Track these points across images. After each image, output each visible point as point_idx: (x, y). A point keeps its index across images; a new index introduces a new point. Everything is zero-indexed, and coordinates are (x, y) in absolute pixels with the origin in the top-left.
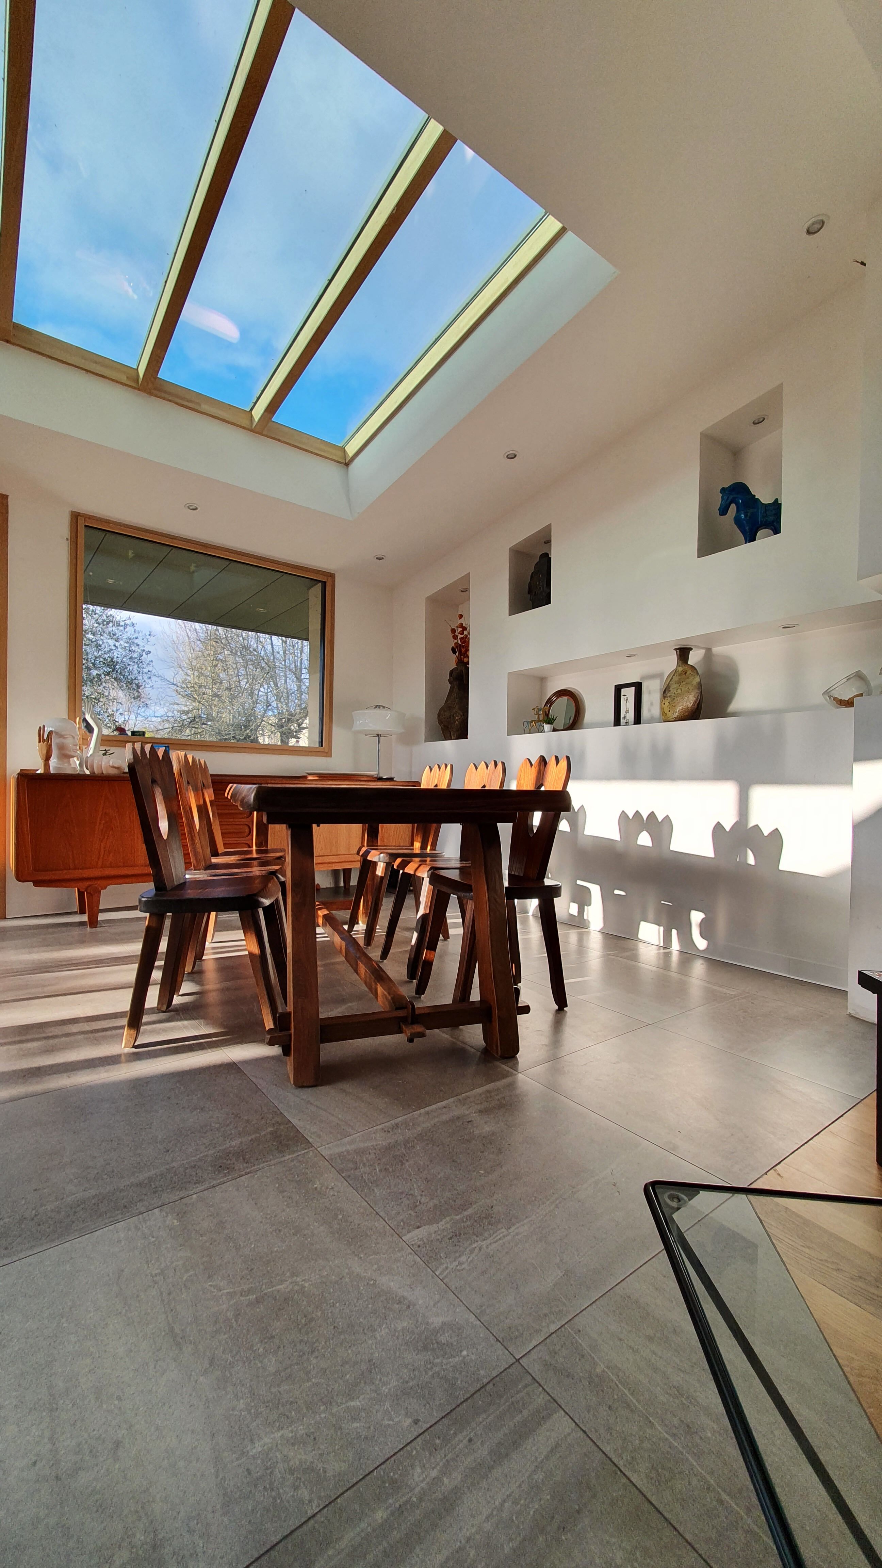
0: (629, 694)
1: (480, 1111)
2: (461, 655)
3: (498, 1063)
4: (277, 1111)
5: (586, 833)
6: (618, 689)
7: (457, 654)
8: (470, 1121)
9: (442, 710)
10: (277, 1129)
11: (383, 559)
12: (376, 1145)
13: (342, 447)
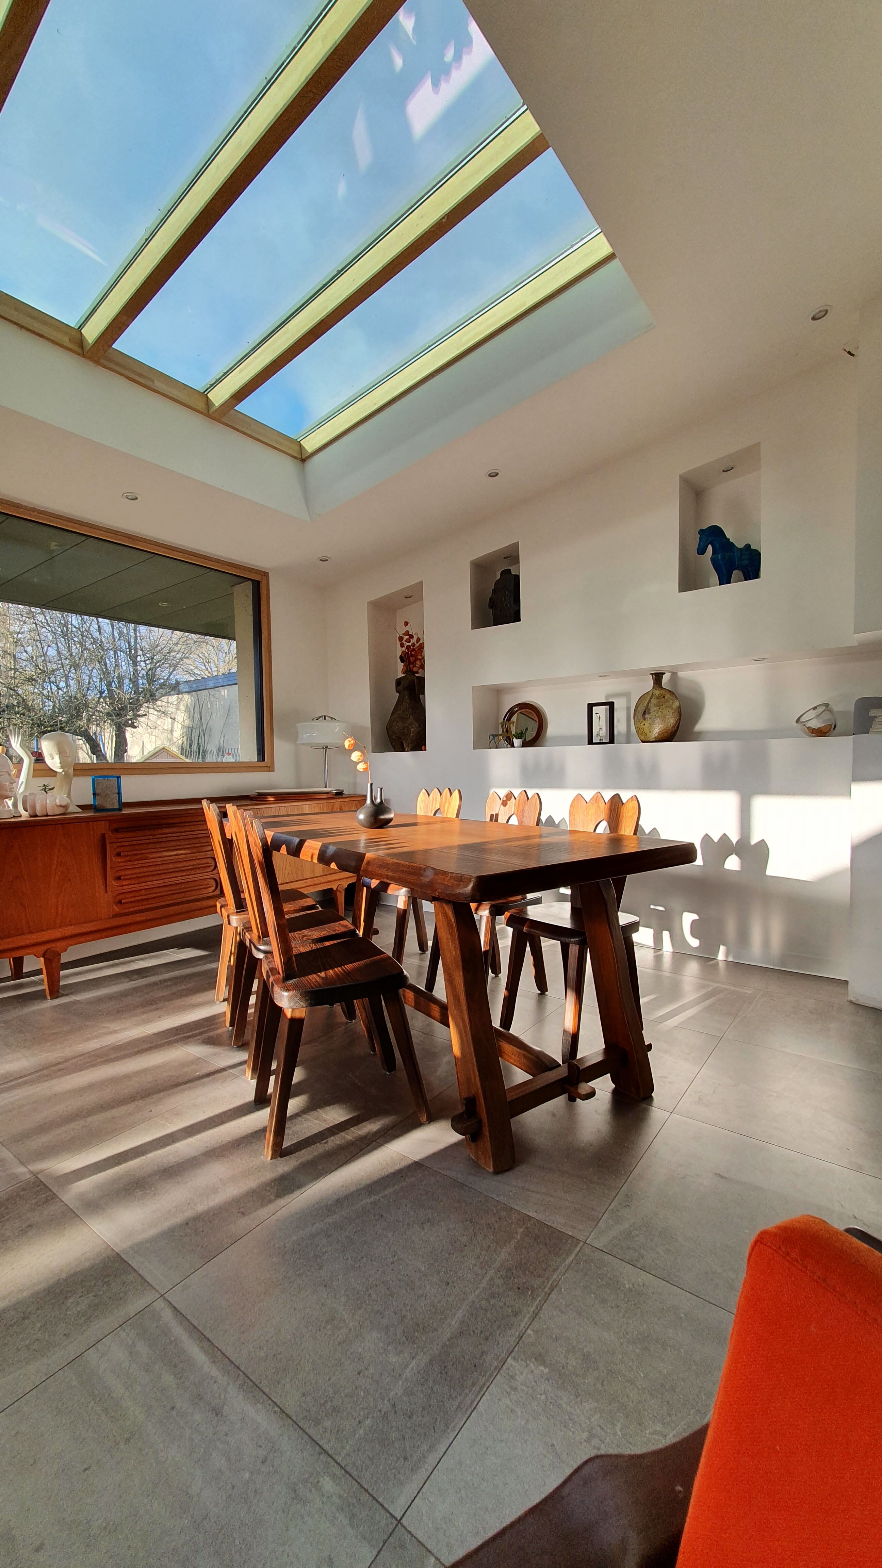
0: (601, 712)
2: (412, 667)
4: (506, 1206)
6: (590, 706)
7: (407, 664)
10: (526, 1228)
11: (327, 560)
13: (301, 442)
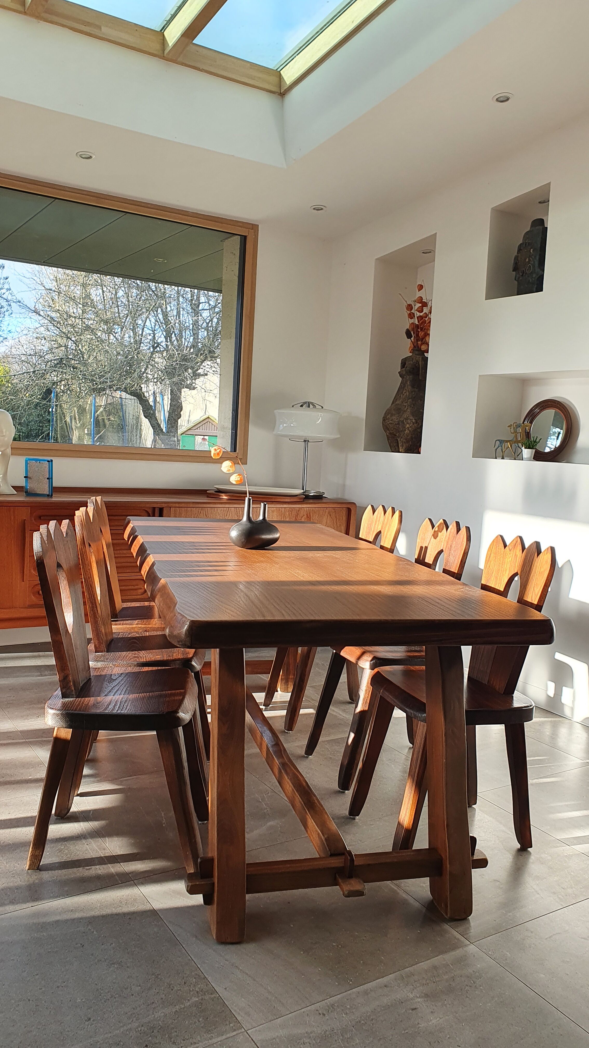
1: (427, 996)
2: (417, 341)
3: (446, 927)
4: (201, 974)
5: (571, 596)
7: (412, 339)
8: (415, 1009)
9: (388, 412)
10: (202, 999)
11: (322, 209)
12: (311, 1033)
13: (281, 72)
